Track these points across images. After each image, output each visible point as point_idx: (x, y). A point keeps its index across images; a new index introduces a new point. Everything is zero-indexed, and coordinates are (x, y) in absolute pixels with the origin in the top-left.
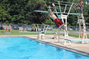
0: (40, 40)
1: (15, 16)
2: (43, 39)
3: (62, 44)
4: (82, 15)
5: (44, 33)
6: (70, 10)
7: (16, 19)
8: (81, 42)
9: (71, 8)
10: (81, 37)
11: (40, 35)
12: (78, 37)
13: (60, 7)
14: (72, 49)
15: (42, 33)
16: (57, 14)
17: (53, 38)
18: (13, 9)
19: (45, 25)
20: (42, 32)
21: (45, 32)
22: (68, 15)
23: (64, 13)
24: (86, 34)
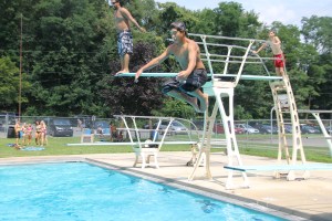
0: (143, 170)
1: (57, 88)
2: (154, 167)
3: (221, 183)
4: (286, 80)
5: (156, 146)
6: (243, 63)
7: (63, 99)
8: (284, 177)
9: (245, 57)
10: (284, 157)
11: (145, 152)
12: (276, 158)
13: (208, 55)
14: (255, 202)
15: (151, 146)
17: (189, 164)
18: (51, 65)
19: (161, 119)
20: (148, 142)
21: (160, 144)
22: (237, 80)
23: (225, 74)
24: (301, 147)
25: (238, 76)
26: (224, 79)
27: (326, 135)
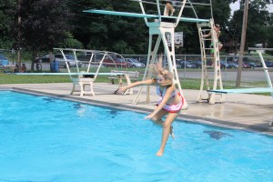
2: (91, 95)
5: (92, 76)
11: (82, 81)
14: (201, 118)
15: (86, 76)
16: (146, 19)
19: (93, 52)
20: (83, 73)
21: (96, 74)
22: (178, 22)
24: (220, 77)
25: (179, 18)
26: (164, 20)
27: (265, 66)
